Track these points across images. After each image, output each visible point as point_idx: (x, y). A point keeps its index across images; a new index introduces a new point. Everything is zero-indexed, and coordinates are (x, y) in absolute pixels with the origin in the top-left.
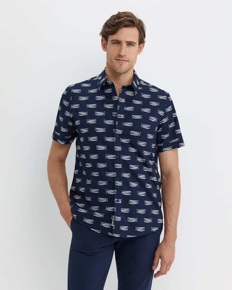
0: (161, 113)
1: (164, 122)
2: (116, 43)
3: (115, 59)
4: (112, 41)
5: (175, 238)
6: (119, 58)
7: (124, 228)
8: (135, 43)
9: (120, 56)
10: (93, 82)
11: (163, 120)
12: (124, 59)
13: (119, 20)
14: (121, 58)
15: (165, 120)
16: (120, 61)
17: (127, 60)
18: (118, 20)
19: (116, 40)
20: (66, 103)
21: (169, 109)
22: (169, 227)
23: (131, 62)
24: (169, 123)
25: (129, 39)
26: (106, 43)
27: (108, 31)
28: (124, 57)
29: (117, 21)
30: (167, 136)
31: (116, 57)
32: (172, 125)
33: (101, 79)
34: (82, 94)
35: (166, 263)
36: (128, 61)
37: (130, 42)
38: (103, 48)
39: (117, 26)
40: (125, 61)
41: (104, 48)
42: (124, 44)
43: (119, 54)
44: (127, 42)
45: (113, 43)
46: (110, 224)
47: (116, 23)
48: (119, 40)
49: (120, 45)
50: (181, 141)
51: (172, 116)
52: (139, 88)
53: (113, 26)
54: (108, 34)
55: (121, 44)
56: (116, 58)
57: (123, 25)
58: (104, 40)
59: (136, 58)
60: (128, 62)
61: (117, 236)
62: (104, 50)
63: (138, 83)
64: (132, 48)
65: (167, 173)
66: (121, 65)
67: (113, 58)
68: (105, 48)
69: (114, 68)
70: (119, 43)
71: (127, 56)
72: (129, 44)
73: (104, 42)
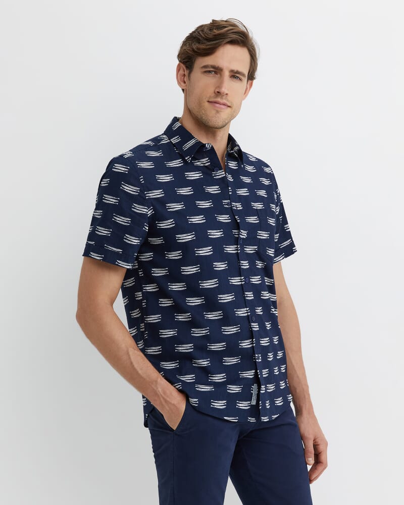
2: (210, 72)
3: (208, 102)
4: (205, 67)
6: (216, 98)
8: (244, 75)
9: (218, 94)
12: (224, 101)
13: (220, 31)
14: (219, 100)
16: (217, 105)
17: (229, 105)
18: (218, 30)
19: (213, 67)
20: (131, 189)
23: (233, 109)
25: (236, 67)
26: (187, 73)
27: (198, 49)
28: (224, 97)
29: (216, 32)
31: (210, 97)
36: (229, 107)
37: (238, 72)
39: (217, 41)
40: (224, 105)
41: (182, 83)
42: (227, 74)
43: (217, 90)
44: (232, 71)
45: (205, 72)
46: (249, 402)
47: (215, 35)
48: (218, 67)
49: (219, 75)
53: (208, 40)
54: (197, 55)
56: (210, 100)
57: (229, 40)
58: (183, 67)
59: (241, 104)
60: (229, 108)
64: (238, 84)
66: (218, 112)
67: (205, 100)
68: (185, 82)
69: (204, 118)
70: (216, 73)
71: (229, 98)
72: (235, 75)
73: (181, 72)
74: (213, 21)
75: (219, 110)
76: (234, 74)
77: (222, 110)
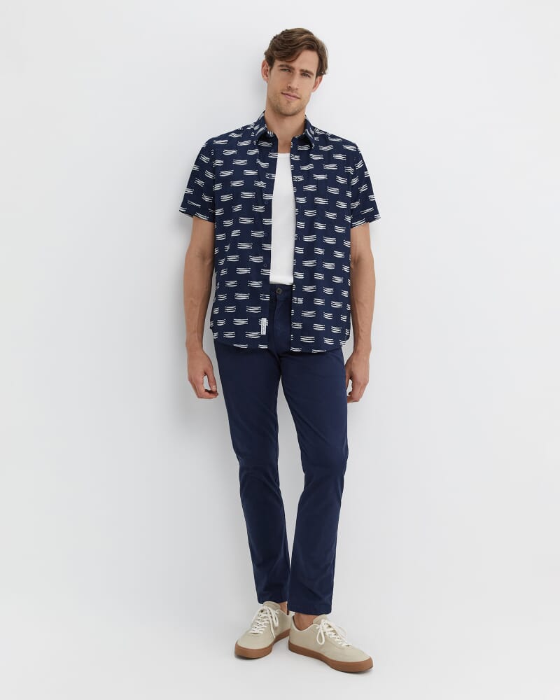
0: (350, 170)
1: (354, 184)
2: (285, 70)
3: (282, 93)
4: (281, 66)
5: (369, 349)
6: (289, 92)
7: (307, 339)
8: (312, 74)
9: (290, 88)
10: (245, 132)
11: (353, 180)
12: (294, 94)
15: (355, 181)
16: (289, 97)
19: (287, 66)
20: (205, 159)
21: (359, 166)
22: (361, 334)
23: (302, 100)
24: (359, 184)
25: (306, 67)
26: (269, 69)
28: (294, 91)
30: (357, 204)
31: (283, 90)
32: (363, 189)
33: (259, 129)
34: (228, 147)
35: (360, 384)
36: (299, 98)
37: (307, 71)
38: (263, 76)
41: (265, 76)
42: (298, 72)
43: (289, 85)
44: (302, 70)
45: (282, 70)
48: (291, 67)
49: (292, 73)
50: (376, 211)
51: (364, 175)
52: (316, 139)
54: (276, 58)
56: (284, 92)
58: (267, 64)
59: (310, 96)
60: (298, 100)
61: (296, 350)
63: (313, 133)
64: (306, 80)
65: (356, 258)
66: (289, 102)
67: (279, 91)
68: (267, 76)
69: (279, 106)
70: (290, 71)
71: (299, 91)
72: (305, 73)
73: (265, 67)
75: (290, 100)
77: (292, 101)
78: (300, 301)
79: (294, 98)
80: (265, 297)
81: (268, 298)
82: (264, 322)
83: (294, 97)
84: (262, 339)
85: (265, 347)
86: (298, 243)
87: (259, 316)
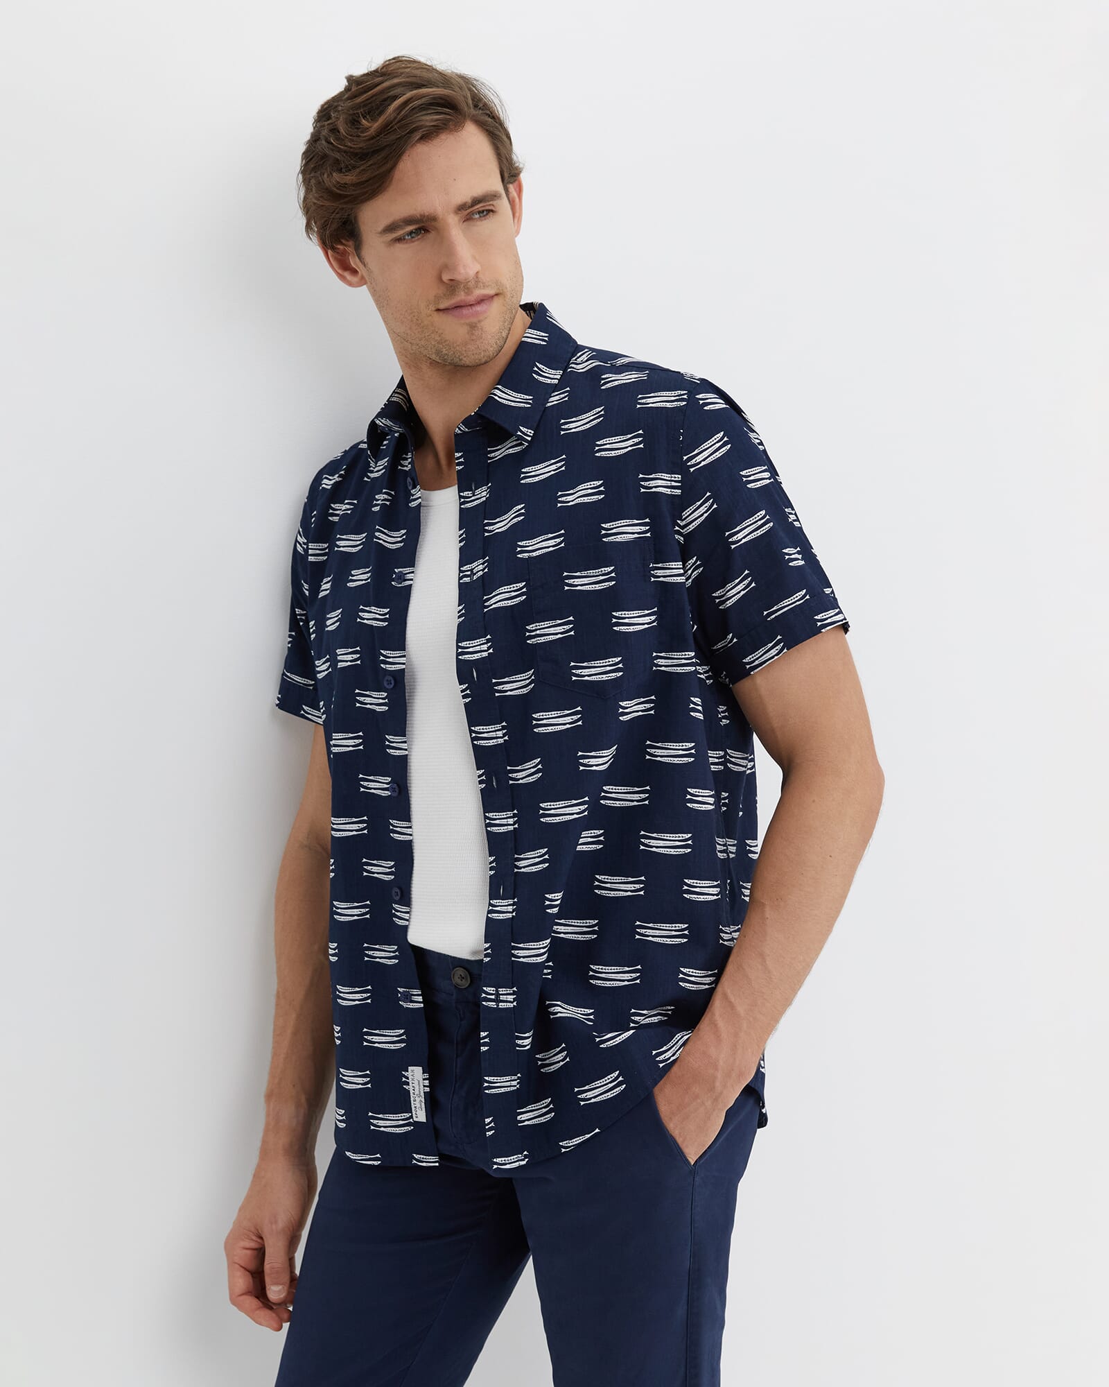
1: (692, 527)
2: (408, 234)
3: (438, 310)
4: (390, 228)
6: (454, 295)
8: (494, 196)
11: (685, 514)
12: (479, 292)
13: (381, 120)
14: (461, 297)
15: (698, 513)
16: (465, 311)
17: (491, 292)
18: (374, 120)
19: (409, 221)
21: (704, 454)
23: (508, 294)
24: (722, 520)
25: (466, 191)
28: (473, 285)
29: (372, 125)
31: (438, 298)
32: (747, 534)
36: (497, 295)
37: (476, 201)
39: (385, 152)
40: (483, 300)
41: (349, 275)
42: (452, 221)
43: (446, 276)
44: (461, 208)
45: (399, 240)
46: (408, 1116)
47: (373, 137)
48: (423, 216)
49: (435, 234)
52: (555, 398)
55: (436, 229)
56: (442, 306)
60: (496, 299)
61: (512, 1163)
62: (350, 284)
66: (473, 327)
67: (426, 310)
68: (354, 272)
70: (425, 231)
71: (486, 276)
72: (475, 210)
74: (350, 79)
75: (474, 320)
76: (469, 211)
77: (481, 318)
78: (508, 999)
79: (478, 308)
80: (408, 998)
81: (417, 1001)
82: (416, 1078)
83: (481, 301)
84: (420, 1137)
85: (430, 1161)
86: (492, 798)
87: (400, 1061)
